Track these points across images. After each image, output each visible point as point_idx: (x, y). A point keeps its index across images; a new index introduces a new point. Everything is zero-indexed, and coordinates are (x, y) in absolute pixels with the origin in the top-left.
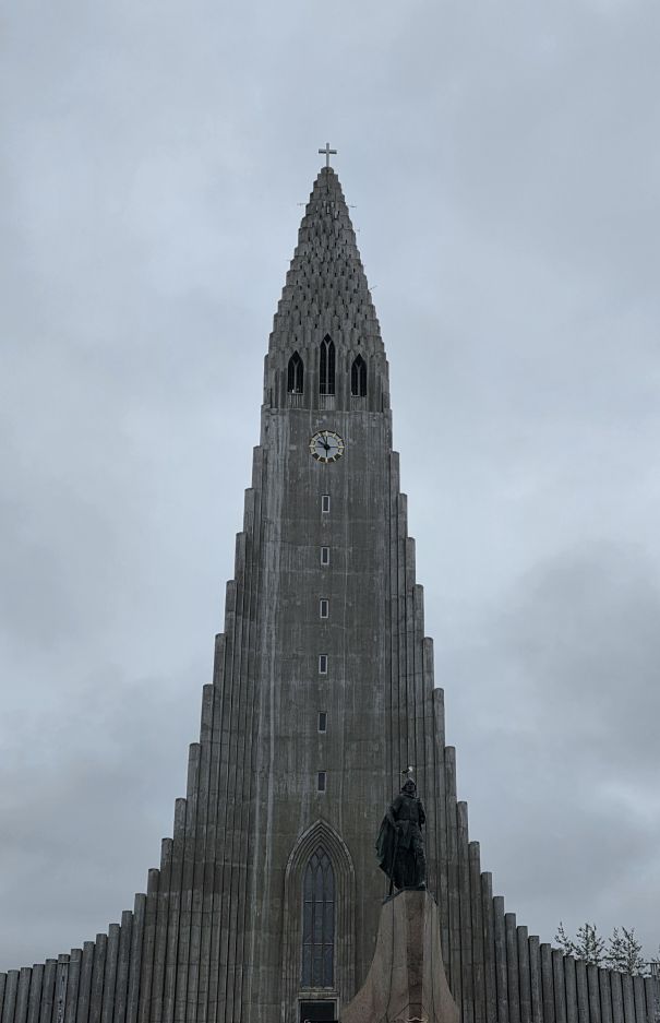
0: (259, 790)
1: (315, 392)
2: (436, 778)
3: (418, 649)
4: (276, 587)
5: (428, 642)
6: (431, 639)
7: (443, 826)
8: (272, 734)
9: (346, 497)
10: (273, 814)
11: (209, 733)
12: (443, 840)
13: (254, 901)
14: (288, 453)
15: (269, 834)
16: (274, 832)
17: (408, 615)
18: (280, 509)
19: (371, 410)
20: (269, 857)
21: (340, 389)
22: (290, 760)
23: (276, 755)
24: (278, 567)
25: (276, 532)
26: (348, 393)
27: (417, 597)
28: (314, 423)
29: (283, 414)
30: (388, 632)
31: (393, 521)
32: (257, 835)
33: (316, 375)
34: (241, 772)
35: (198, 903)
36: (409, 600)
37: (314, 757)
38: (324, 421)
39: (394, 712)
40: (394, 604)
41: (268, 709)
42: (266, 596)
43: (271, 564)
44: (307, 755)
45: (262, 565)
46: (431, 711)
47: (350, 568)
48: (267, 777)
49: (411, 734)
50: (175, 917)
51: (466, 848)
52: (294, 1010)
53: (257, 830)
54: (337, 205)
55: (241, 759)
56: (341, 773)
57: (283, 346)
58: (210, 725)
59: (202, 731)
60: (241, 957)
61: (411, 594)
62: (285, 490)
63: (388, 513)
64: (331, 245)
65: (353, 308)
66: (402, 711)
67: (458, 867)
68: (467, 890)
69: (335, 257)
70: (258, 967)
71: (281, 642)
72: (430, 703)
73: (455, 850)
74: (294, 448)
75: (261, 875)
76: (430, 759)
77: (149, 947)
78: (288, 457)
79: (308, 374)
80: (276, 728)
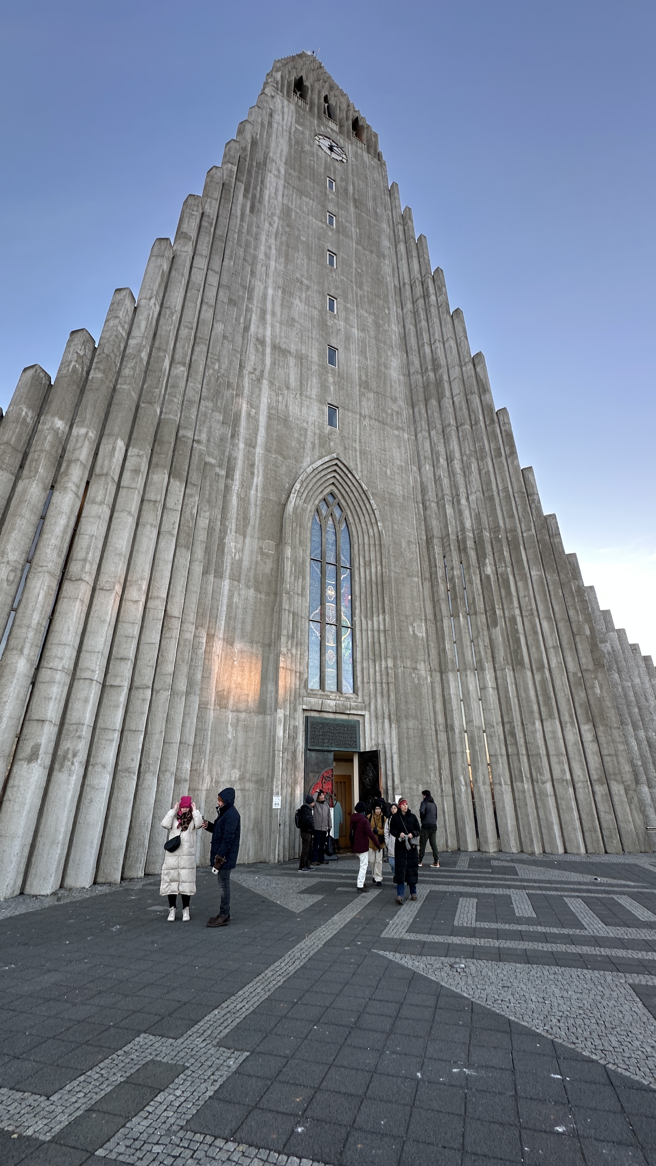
1: (318, 111)
3: (448, 318)
4: (278, 211)
6: (459, 310)
7: (510, 489)
8: (268, 340)
9: (350, 191)
12: (514, 505)
15: (259, 450)
16: (268, 450)
17: (430, 293)
18: (284, 158)
19: (369, 154)
20: (258, 480)
22: (292, 377)
23: (273, 363)
24: (280, 197)
25: (279, 171)
26: (348, 131)
28: (319, 126)
30: (400, 311)
31: (399, 228)
37: (324, 387)
38: (328, 132)
41: (263, 312)
43: (273, 190)
44: (314, 380)
46: (472, 373)
47: (357, 243)
48: (259, 380)
51: (541, 520)
52: (295, 728)
53: (242, 437)
56: (358, 416)
62: (290, 149)
66: (431, 375)
70: (232, 643)
71: (282, 260)
73: (530, 518)
74: (300, 127)
75: (244, 501)
78: (293, 129)
79: (312, 97)
80: (273, 337)
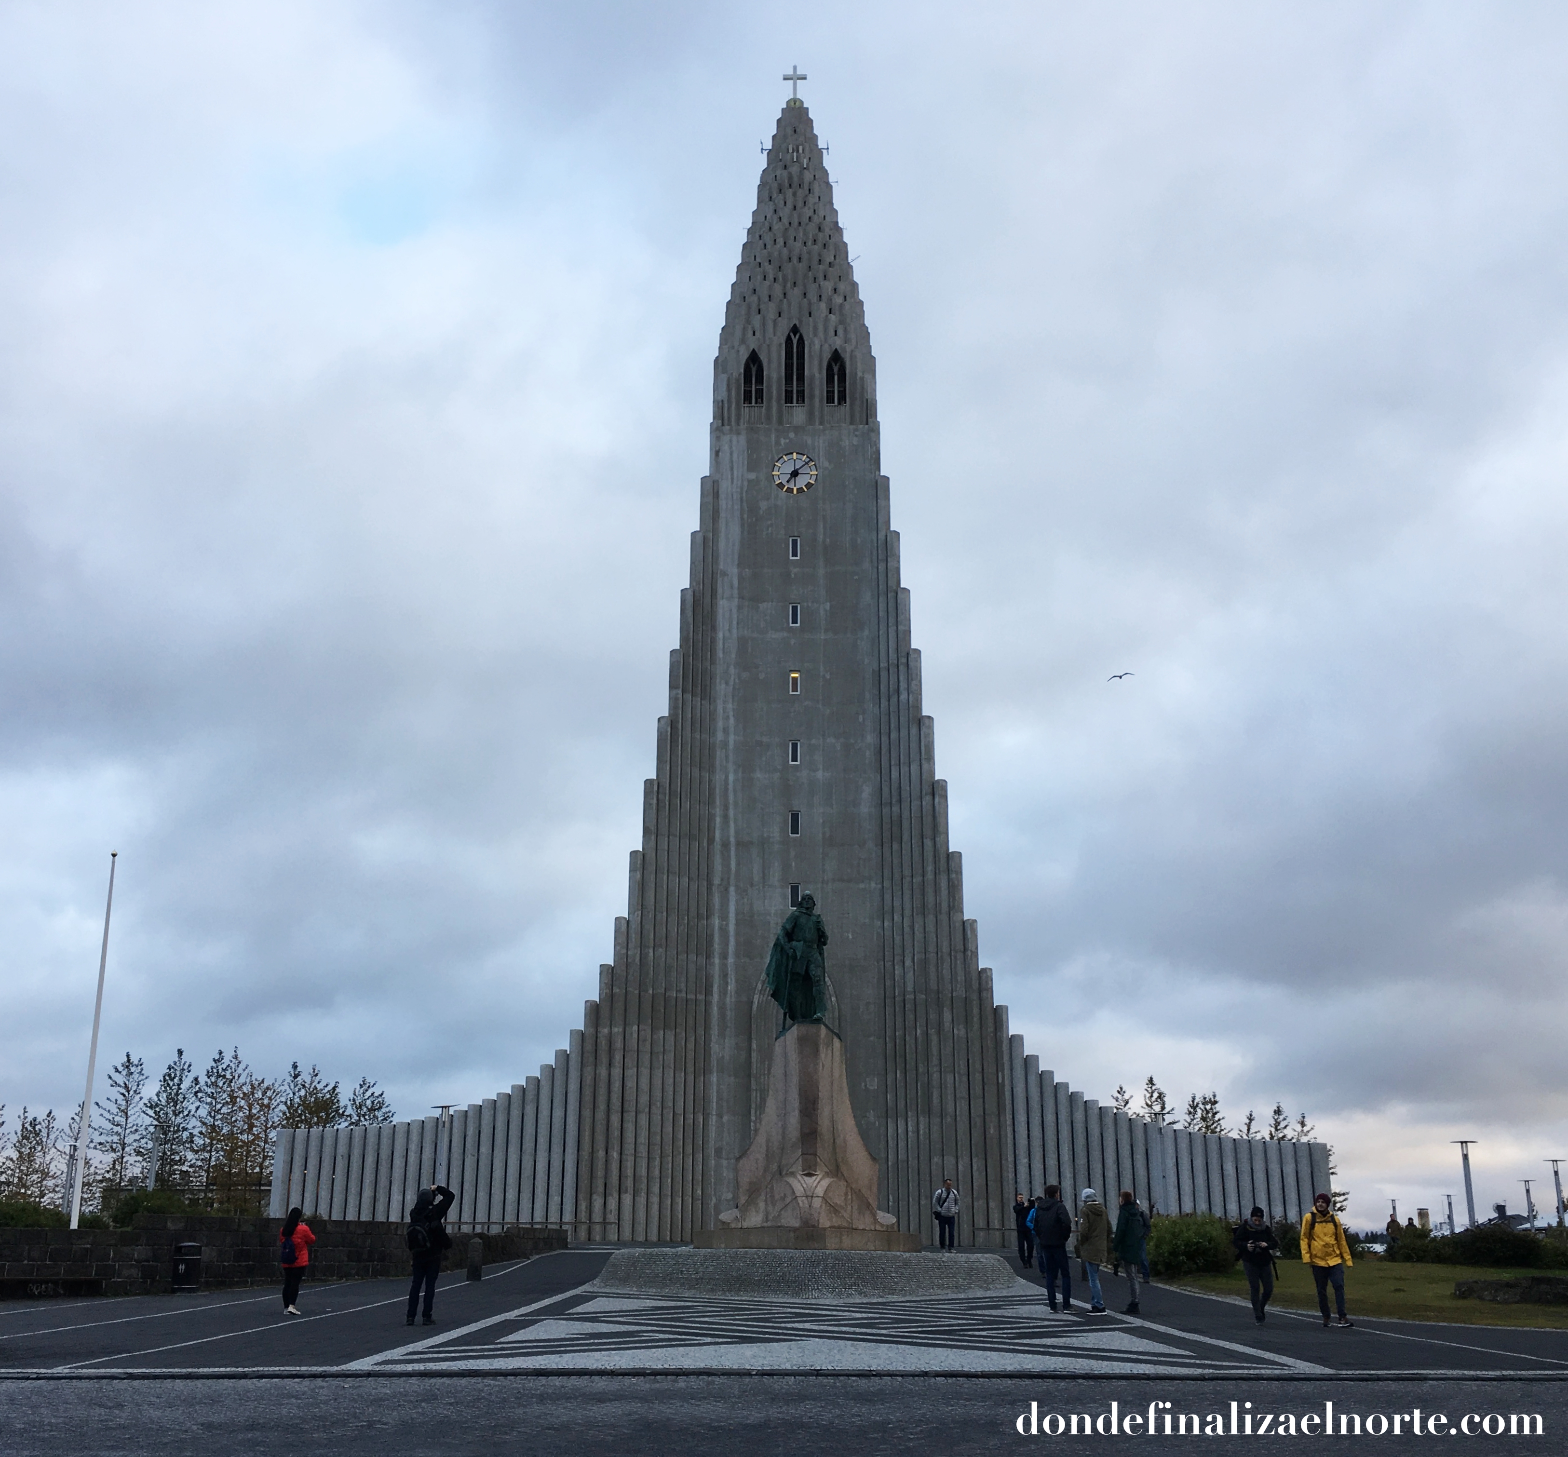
0: (717, 907)
1: (778, 401)
2: (937, 890)
3: (914, 731)
4: (733, 656)
5: (927, 721)
6: (929, 717)
7: (945, 949)
8: (732, 840)
9: (821, 538)
10: (737, 934)
11: (653, 837)
12: (946, 965)
13: (714, 1038)
14: (746, 483)
15: (731, 960)
16: (737, 955)
17: (901, 688)
18: (736, 557)
19: (852, 423)
20: (731, 987)
21: (812, 397)
22: (755, 871)
23: (738, 864)
24: (735, 631)
25: (732, 587)
26: (821, 401)
27: (911, 664)
28: (778, 443)
29: (738, 434)
30: (876, 710)
31: (882, 567)
32: (717, 961)
33: (779, 379)
34: (694, 887)
35: (645, 1040)
36: (902, 668)
37: (786, 867)
38: (791, 440)
39: (886, 810)
40: (884, 674)
41: (726, 808)
42: (719, 669)
43: (727, 627)
44: (776, 864)
45: (714, 628)
46: (930, 808)
47: (826, 631)
48: (727, 890)
49: (906, 837)
50: (618, 1057)
51: (974, 975)
53: (716, 955)
54: (807, 149)
55: (694, 869)
56: (819, 885)
57: (736, 344)
58: (653, 828)
59: (644, 837)
60: (701, 1104)
61: (904, 660)
62: (742, 532)
63: (875, 558)
64: (800, 204)
65: (828, 286)
66: (895, 809)
67: (966, 998)
68: (976, 1026)
69: (805, 220)
70: (722, 1118)
71: (741, 726)
72: (927, 799)
73: (961, 977)
74: (752, 476)
75: (722, 1008)
76: (930, 868)
77: (588, 1092)
78: (745, 489)
79: (769, 377)
80: (736, 832)
